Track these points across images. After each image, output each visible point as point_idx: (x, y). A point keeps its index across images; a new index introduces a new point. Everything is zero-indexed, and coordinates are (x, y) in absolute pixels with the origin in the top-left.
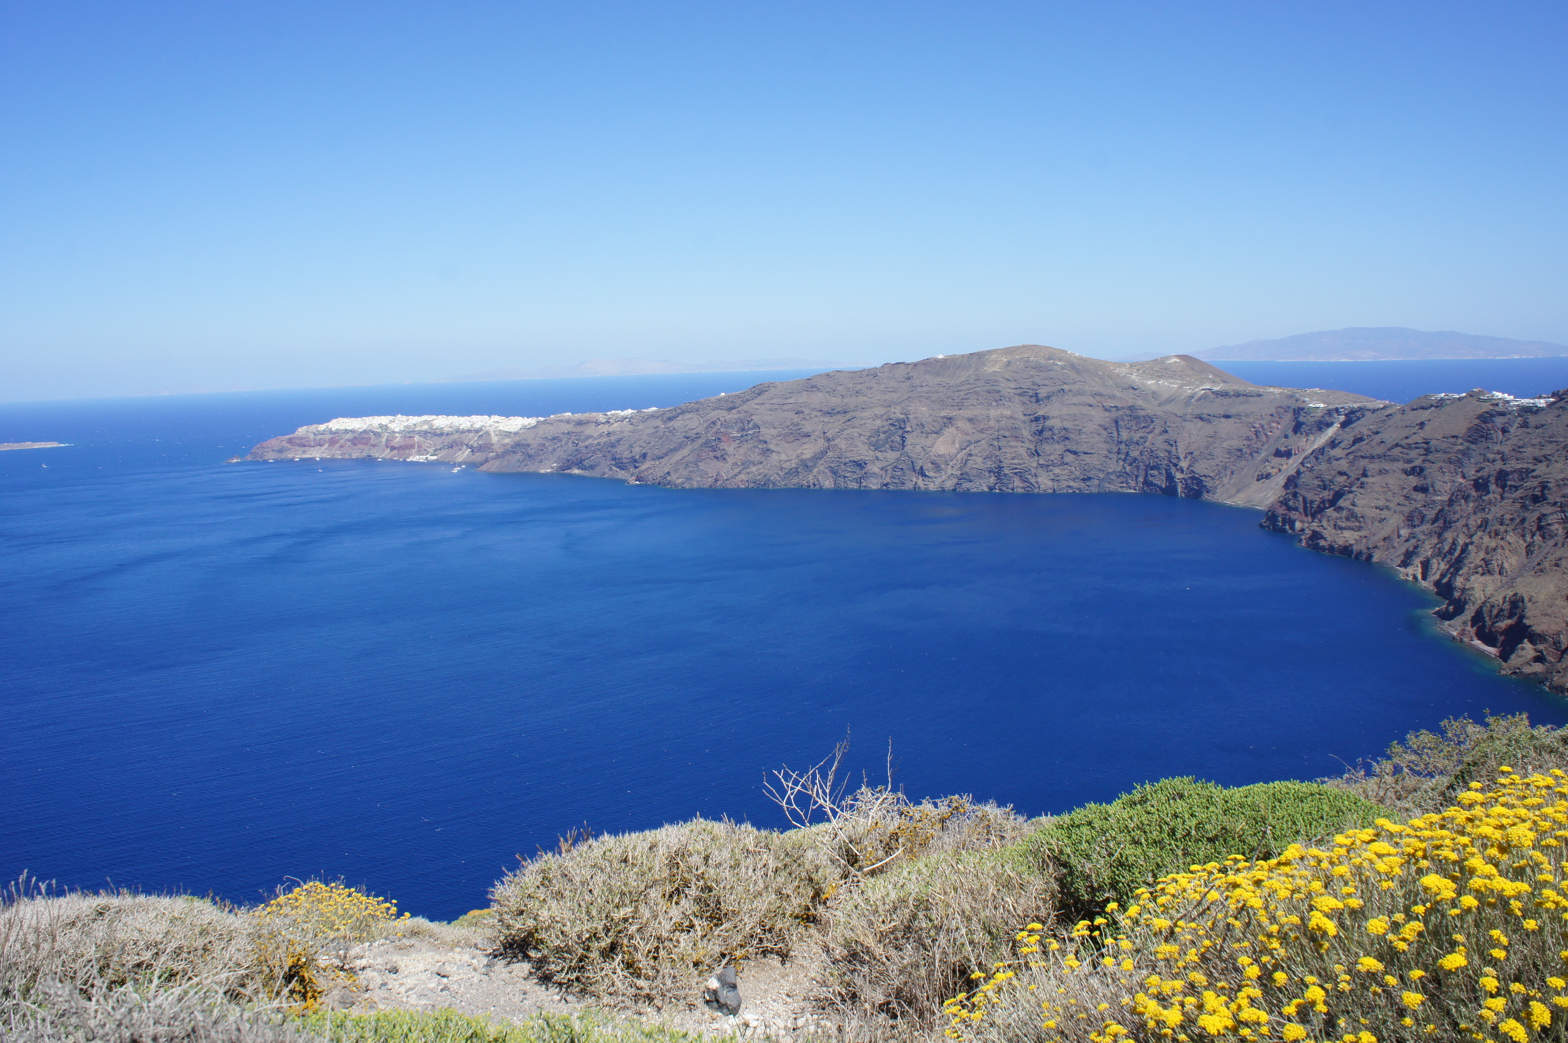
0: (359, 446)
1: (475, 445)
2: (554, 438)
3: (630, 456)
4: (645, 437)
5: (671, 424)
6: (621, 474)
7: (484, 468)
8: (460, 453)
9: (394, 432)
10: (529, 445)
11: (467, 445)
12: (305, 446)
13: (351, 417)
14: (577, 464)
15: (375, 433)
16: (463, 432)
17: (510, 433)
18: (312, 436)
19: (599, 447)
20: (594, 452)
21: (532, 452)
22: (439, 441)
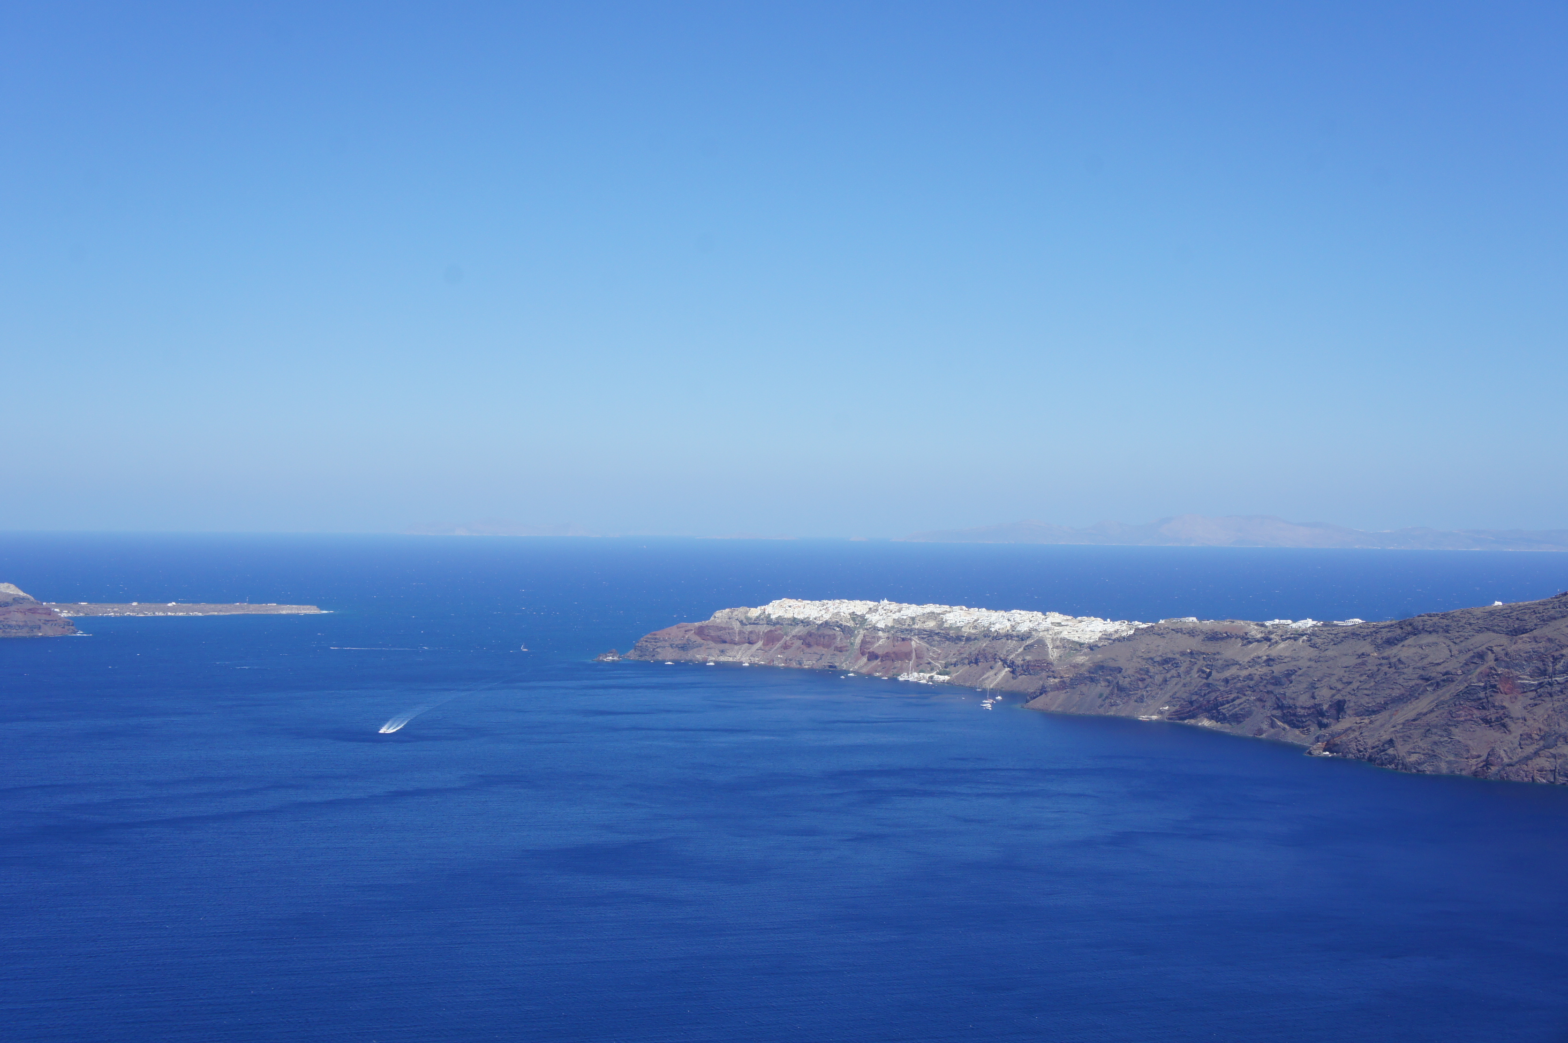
0: (815, 649)
1: (1019, 662)
2: (1166, 661)
3: (1310, 703)
4: (1340, 672)
5: (1392, 652)
6: (1293, 736)
7: (1039, 703)
8: (992, 673)
9: (875, 629)
10: (1120, 670)
11: (1004, 662)
12: (725, 642)
13: (804, 598)
14: (1208, 711)
15: (843, 629)
16: (997, 637)
17: (1081, 644)
18: (737, 626)
19: (1251, 683)
20: (1241, 691)
21: (1125, 683)
22: (953, 651)
